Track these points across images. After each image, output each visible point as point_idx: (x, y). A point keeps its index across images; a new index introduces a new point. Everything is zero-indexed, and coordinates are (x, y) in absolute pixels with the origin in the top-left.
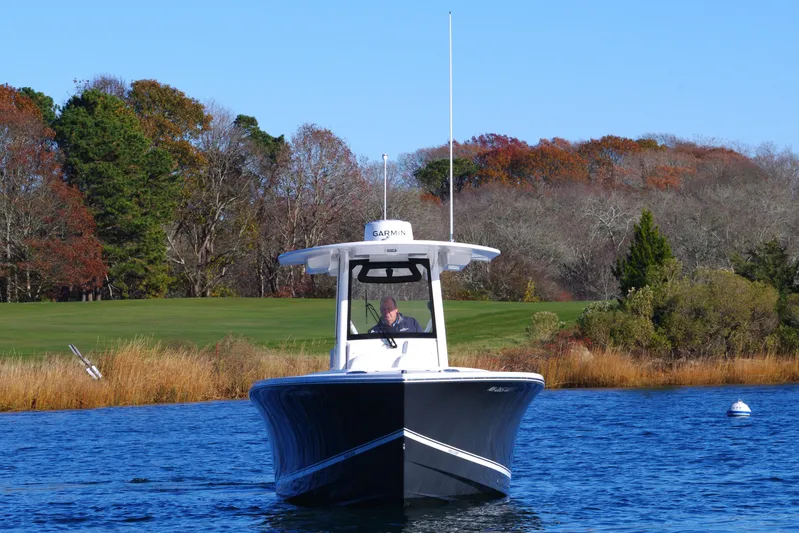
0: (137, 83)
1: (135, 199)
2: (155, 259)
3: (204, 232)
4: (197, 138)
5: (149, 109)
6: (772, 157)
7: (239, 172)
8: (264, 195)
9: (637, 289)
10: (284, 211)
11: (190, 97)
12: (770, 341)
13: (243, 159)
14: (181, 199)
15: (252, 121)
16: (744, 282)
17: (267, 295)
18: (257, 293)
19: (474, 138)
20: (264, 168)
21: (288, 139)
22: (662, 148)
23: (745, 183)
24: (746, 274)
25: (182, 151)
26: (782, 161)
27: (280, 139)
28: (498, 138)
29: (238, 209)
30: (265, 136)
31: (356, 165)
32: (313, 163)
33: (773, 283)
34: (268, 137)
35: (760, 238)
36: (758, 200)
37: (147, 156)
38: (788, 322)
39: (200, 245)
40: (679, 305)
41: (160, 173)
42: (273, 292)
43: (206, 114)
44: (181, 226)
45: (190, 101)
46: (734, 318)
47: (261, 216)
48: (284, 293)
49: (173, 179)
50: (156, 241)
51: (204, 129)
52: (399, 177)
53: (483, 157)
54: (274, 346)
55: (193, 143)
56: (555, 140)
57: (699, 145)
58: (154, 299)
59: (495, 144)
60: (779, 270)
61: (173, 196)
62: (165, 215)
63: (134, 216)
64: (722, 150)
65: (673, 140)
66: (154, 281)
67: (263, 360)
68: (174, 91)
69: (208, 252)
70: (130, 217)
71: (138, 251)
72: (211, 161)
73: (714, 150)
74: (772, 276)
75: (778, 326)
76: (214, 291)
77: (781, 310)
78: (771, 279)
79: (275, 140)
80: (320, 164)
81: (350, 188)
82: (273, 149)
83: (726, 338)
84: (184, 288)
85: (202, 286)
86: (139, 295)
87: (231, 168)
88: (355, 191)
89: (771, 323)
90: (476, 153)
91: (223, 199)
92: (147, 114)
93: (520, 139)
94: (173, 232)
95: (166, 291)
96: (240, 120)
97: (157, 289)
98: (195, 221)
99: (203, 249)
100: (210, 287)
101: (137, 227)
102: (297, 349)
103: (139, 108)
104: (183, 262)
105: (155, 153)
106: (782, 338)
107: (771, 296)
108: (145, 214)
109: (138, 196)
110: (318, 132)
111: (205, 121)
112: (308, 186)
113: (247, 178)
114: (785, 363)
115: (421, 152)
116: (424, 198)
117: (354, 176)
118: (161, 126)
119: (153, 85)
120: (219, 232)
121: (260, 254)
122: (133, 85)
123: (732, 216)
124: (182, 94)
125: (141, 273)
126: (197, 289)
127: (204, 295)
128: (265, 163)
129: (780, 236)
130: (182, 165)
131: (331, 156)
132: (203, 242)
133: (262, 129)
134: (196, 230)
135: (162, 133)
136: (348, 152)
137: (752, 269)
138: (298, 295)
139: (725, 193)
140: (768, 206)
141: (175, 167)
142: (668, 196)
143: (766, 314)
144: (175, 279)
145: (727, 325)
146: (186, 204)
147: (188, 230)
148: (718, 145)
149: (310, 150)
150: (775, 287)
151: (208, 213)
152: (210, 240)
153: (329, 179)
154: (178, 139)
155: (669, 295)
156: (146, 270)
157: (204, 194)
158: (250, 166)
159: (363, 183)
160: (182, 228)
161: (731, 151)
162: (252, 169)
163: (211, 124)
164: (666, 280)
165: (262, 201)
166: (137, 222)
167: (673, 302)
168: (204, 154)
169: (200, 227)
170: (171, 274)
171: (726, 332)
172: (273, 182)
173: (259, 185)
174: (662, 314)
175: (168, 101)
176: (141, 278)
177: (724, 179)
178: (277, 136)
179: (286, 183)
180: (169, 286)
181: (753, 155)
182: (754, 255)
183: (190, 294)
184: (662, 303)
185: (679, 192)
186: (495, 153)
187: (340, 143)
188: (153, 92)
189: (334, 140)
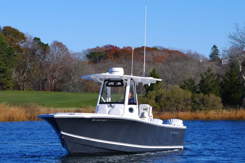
0: (5, 27)
1: (3, 61)
2: (9, 79)
3: (24, 70)
4: (22, 44)
5: (8, 35)
6: (191, 53)
7: (34, 54)
8: (42, 61)
9: (151, 91)
10: (48, 66)
11: (21, 32)
12: (189, 107)
13: (36, 50)
14: (17, 61)
15: (39, 39)
16: (182, 90)
17: (42, 90)
18: (39, 89)
19: (104, 46)
20: (42, 53)
21: (49, 45)
22: (159, 50)
23: (183, 61)
24: (182, 87)
25: (18, 47)
26: (194, 55)
27: (47, 45)
28: (111, 46)
29: (34, 65)
30: (43, 44)
31: (69, 53)
32: (56, 52)
33: (190, 90)
34: (44, 44)
35: (187, 77)
36: (186, 66)
37: (7, 49)
38: (194, 102)
39: (23, 75)
40: (163, 96)
41: (11, 54)
42: (44, 89)
43: (25, 37)
44: (17, 69)
45: (21, 33)
46: (179, 101)
47: (41, 67)
48: (47, 90)
49: (15, 55)
50: (10, 73)
51: (25, 41)
52: (82, 57)
53: (106, 51)
54: (44, 105)
55: (21, 45)
56: (128, 47)
57: (170, 49)
58: (8, 91)
59: (110, 48)
60: (192, 87)
61: (15, 60)
62: (12, 66)
63: (3, 66)
64: (176, 51)
65: (162, 48)
66: (9, 85)
67: (40, 109)
68: (16, 30)
69: (25, 77)
70: (2, 66)
71: (4, 76)
72: (26, 50)
73: (174, 51)
74: (190, 88)
75: (191, 103)
76: (26, 89)
77: (192, 98)
78: (190, 89)
79: (46, 45)
80: (59, 52)
81: (67, 59)
82: (45, 47)
83: (176, 106)
84: (17, 88)
85: (23, 87)
86: (4, 89)
87: (32, 53)
88: (69, 60)
89: (189, 102)
90: (104, 50)
91: (29, 62)
92: (8, 36)
93: (118, 47)
94: (15, 71)
95: (12, 88)
96: (35, 39)
97: (9, 88)
98: (21, 68)
99: (23, 76)
100: (25, 87)
101: (4, 69)
102: (50, 107)
103: (5, 34)
104: (17, 80)
105: (10, 48)
106: (193, 106)
107: (189, 94)
108: (6, 66)
109: (4, 60)
110: (58, 43)
111: (25, 39)
112: (55, 59)
113: (37, 56)
114: (193, 114)
115: (88, 49)
116: (89, 63)
117: (69, 56)
118: (12, 40)
119: (10, 28)
120: (28, 71)
121: (40, 78)
122: (4, 28)
123: (179, 70)
124: (18, 31)
125: (5, 83)
126: (21, 88)
127: (23, 90)
128: (42, 52)
129: (193, 77)
130: (18, 51)
131: (62, 50)
132: (24, 74)
133: (42, 42)
134: (21, 71)
135: (12, 42)
136: (67, 49)
137: (184, 86)
138: (51, 91)
139: (177, 64)
140: (190, 68)
141: (16, 52)
142: (160, 64)
143: (188, 99)
144: (15, 85)
145: (177, 102)
146: (19, 63)
147: (19, 71)
148: (176, 50)
149: (56, 48)
150: (191, 91)
151: (25, 66)
152: (26, 74)
153: (61, 57)
154: (17, 44)
155: (160, 93)
156: (6, 82)
157: (24, 60)
158: (38, 52)
159: (71, 58)
160: (17, 70)
161: (179, 52)
162: (39, 53)
163: (27, 40)
164: (159, 89)
165: (41, 63)
166: (4, 68)
168: (24, 48)
169: (23, 70)
170: (14, 84)
171: (176, 104)
172: (44, 57)
173: (40, 58)
174: (158, 99)
175: (14, 33)
176: (5, 84)
177: (177, 60)
178: (46, 44)
179: (48, 58)
180: (13, 87)
181: (185, 53)
182: (185, 82)
183: (19, 89)
184: (158, 96)
185: (163, 63)
186: (110, 50)
187: (65, 46)
188: (10, 30)
189: (63, 45)
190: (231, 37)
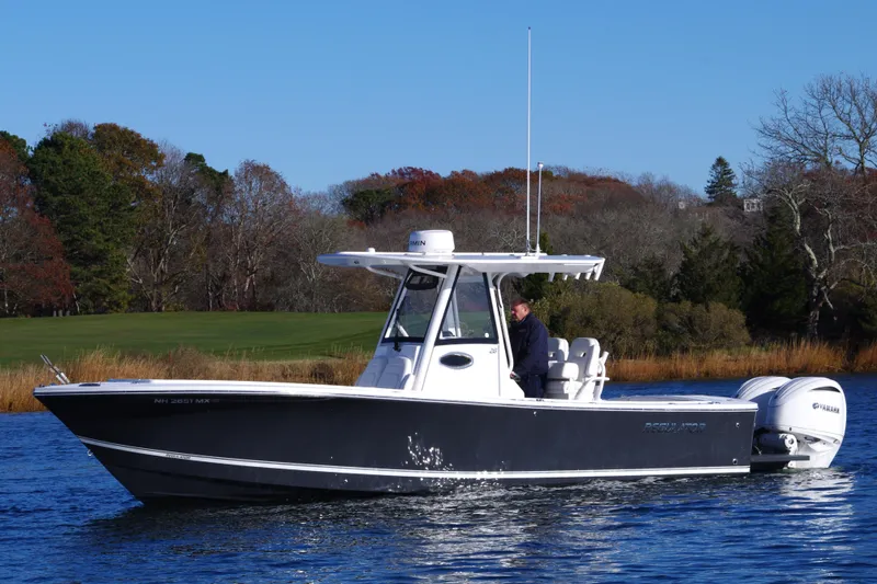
0: (99, 126)
1: (98, 227)
2: (117, 279)
3: (159, 253)
4: (151, 173)
5: (110, 148)
6: (651, 185)
7: (189, 202)
8: (212, 222)
9: (535, 301)
10: (229, 236)
11: (146, 138)
12: (651, 344)
13: (193, 191)
14: (138, 227)
15: (200, 158)
16: (627, 294)
17: (215, 309)
18: (206, 308)
19: (393, 171)
20: (211, 199)
21: (231, 173)
22: (558, 178)
23: (629, 208)
24: (629, 286)
25: (140, 184)
26: (661, 188)
27: (226, 173)
28: (414, 170)
29: (188, 235)
30: (212, 171)
31: (291, 195)
32: (253, 194)
33: (652, 294)
34: (214, 171)
35: (643, 254)
36: (639, 222)
37: (108, 190)
38: (665, 328)
39: (156, 267)
40: (572, 314)
41: (121, 204)
42: (219, 307)
43: (160, 152)
44: (139, 250)
45: (145, 141)
46: (619, 325)
47: (208, 241)
48: (230, 308)
49: (132, 209)
50: (117, 263)
51: (159, 166)
52: (328, 206)
53: (402, 187)
54: (220, 353)
55: (149, 177)
56: (465, 172)
57: (589, 175)
58: (115, 314)
59: (412, 176)
60: (657, 282)
61: (131, 224)
62: (125, 240)
63: (99, 242)
64: (608, 180)
65: (566, 170)
66: (116, 298)
67: (210, 366)
68: (132, 132)
69: (162, 271)
70: (94, 243)
71: (101, 272)
72: (164, 193)
73: (602, 180)
74: (651, 288)
75: (657, 331)
76: (168, 306)
77: (659, 317)
78: (650, 291)
79: (220, 174)
80: (260, 194)
81: (286, 215)
82: (219, 182)
83: (613, 342)
84: (142, 304)
85: (158, 302)
86: (104, 311)
87: (182, 199)
88: (290, 219)
89: (650, 329)
90: (394, 184)
91: (175, 226)
92: (108, 152)
93: (434, 172)
94: (133, 255)
95: (126, 307)
96: (190, 157)
97: (118, 305)
98: (152, 246)
99: (158, 270)
100: (165, 302)
101: (101, 251)
102: (239, 356)
103: (101, 148)
104: (141, 281)
105: (115, 187)
106: (661, 342)
107: (650, 305)
108: (107, 240)
109: (101, 224)
110: (258, 167)
111: (159, 158)
112: (249, 214)
113: (196, 207)
114: (664, 363)
115: (347, 183)
116: (351, 223)
117: (290, 205)
118: (120, 163)
119: (114, 128)
120: (172, 254)
121: (208, 274)
122: (95, 128)
123: (618, 236)
124: (138, 135)
125: (104, 291)
126: (153, 304)
127: (159, 310)
128: (212, 195)
129: (659, 253)
130: (139, 197)
131: (269, 188)
132: (158, 263)
133: (209, 165)
134: (152, 253)
135: (121, 169)
136: (284, 184)
137: (634, 281)
138: (242, 309)
139: (612, 216)
140: (649, 227)
141: (133, 199)
142: (563, 220)
143: (646, 321)
144: (134, 296)
145: (613, 331)
146: (143, 231)
147: (145, 253)
148: (606, 175)
149: (251, 183)
150: (654, 297)
151: (163, 239)
152: (164, 262)
153: (267, 208)
154: (136, 174)
155: (563, 305)
156: (109, 288)
157: (159, 222)
158: (199, 197)
159: (297, 212)
160: (140, 252)
161: (616, 181)
162: (200, 200)
163: (165, 161)
164: (559, 293)
165: (209, 228)
166: (101, 247)
167: (567, 311)
168: (158, 187)
169: (156, 250)
170: (130, 292)
171: (612, 337)
172: (219, 210)
173: (207, 213)
174: (557, 322)
175: (127, 141)
176: (105, 296)
177: (611, 204)
178: (222, 171)
179: (229, 214)
180: (129, 303)
181: (634, 183)
182: (636, 270)
183: (147, 309)
184: (556, 312)
185: (572, 216)
186: (412, 183)
187: (277, 176)
188: (114, 133)
189: (272, 173)
190: (766, 131)
